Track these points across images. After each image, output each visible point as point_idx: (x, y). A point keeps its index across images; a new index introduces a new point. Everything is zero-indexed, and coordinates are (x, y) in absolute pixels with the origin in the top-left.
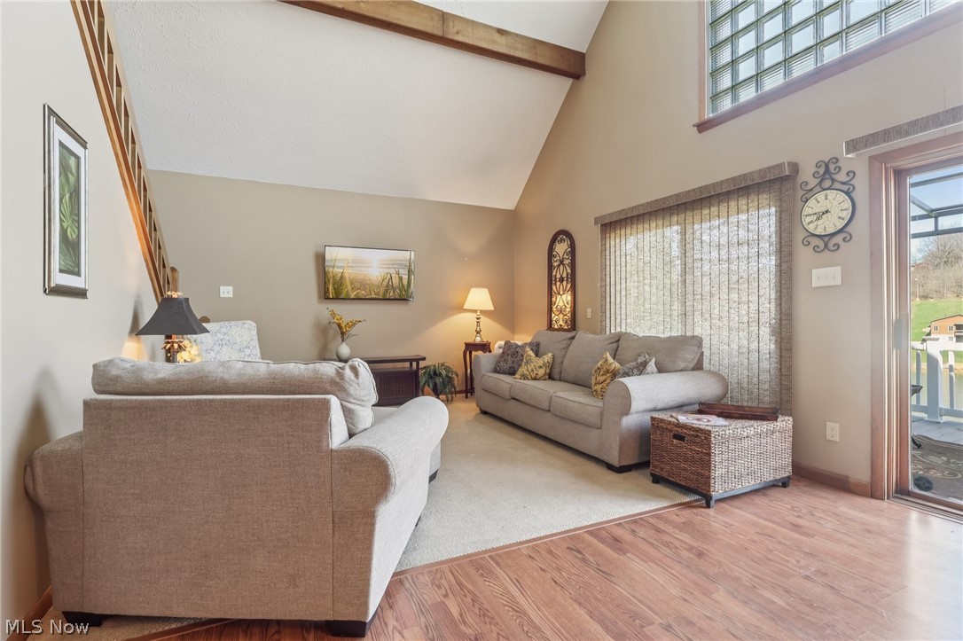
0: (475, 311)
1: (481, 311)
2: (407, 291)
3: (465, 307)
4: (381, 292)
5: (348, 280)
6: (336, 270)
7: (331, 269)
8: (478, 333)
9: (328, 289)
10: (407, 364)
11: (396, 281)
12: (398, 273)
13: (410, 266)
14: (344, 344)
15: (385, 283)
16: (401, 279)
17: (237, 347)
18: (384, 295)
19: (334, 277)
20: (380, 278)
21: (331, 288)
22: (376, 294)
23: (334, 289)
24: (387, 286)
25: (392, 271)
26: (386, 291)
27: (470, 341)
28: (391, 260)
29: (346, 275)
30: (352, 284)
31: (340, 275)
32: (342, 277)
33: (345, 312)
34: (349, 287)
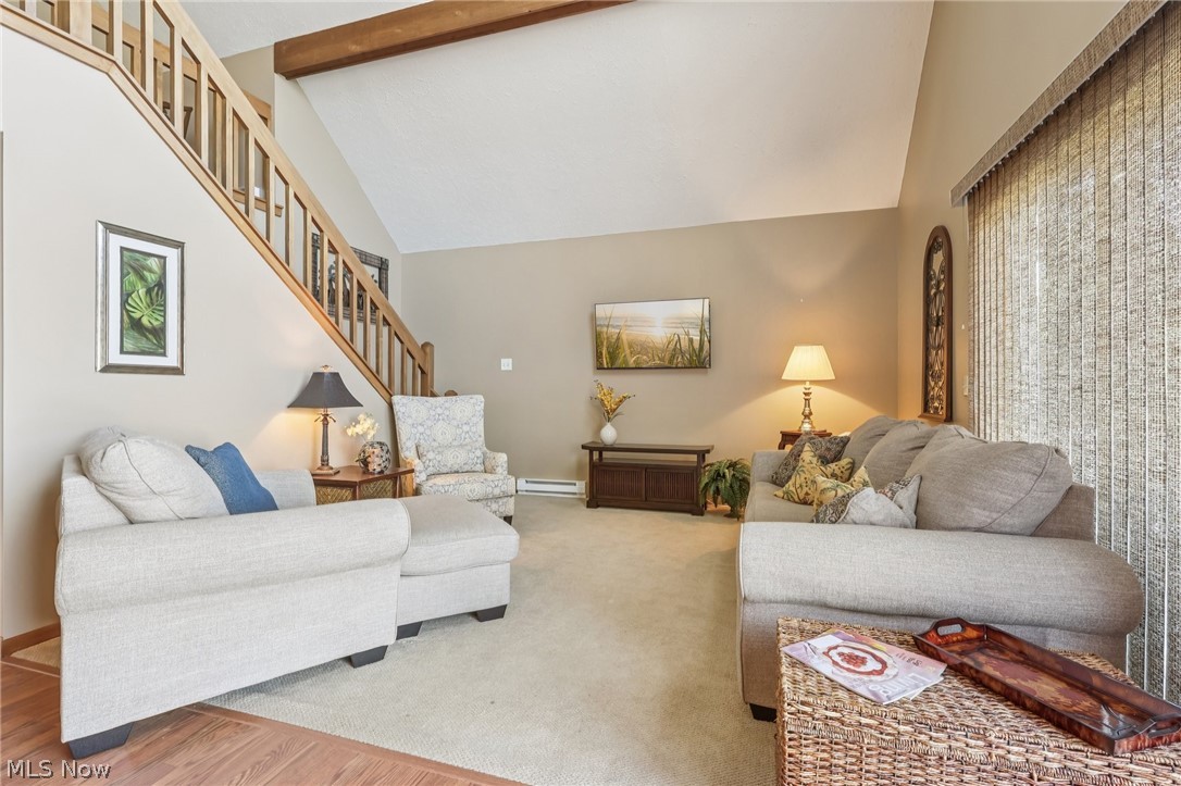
0: (804, 382)
1: (812, 382)
2: (699, 356)
3: (784, 377)
4: (667, 357)
5: (625, 341)
6: (611, 330)
7: (605, 329)
8: (807, 416)
9: (602, 354)
10: (694, 458)
11: (685, 344)
12: (687, 334)
13: (703, 324)
14: (609, 425)
15: (671, 346)
16: (691, 341)
17: (455, 423)
18: (671, 361)
19: (608, 338)
20: (665, 341)
21: (604, 352)
22: (660, 359)
23: (609, 352)
24: (674, 350)
25: (680, 331)
26: (673, 357)
27: (793, 429)
28: (677, 318)
29: (624, 337)
30: (630, 346)
31: (615, 337)
32: (618, 339)
33: (618, 383)
34: (628, 352)
